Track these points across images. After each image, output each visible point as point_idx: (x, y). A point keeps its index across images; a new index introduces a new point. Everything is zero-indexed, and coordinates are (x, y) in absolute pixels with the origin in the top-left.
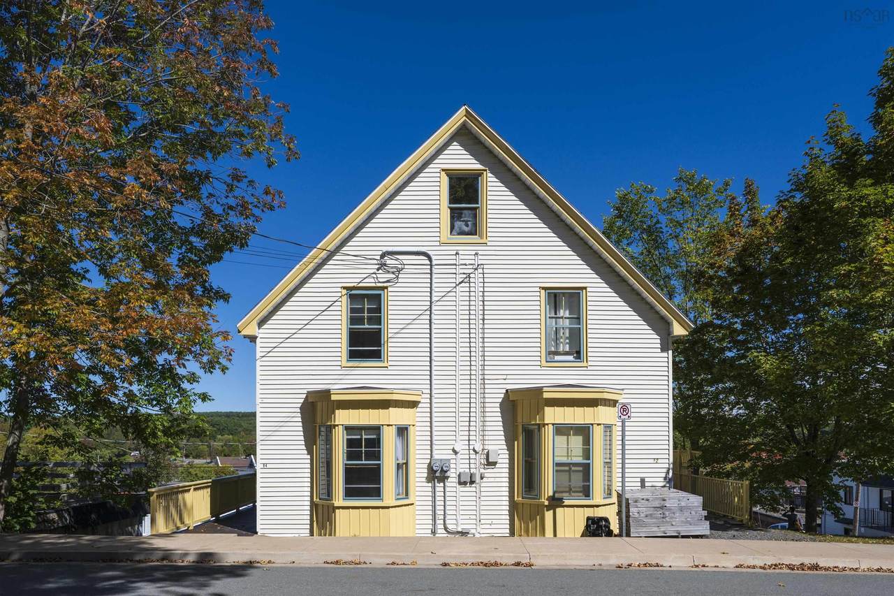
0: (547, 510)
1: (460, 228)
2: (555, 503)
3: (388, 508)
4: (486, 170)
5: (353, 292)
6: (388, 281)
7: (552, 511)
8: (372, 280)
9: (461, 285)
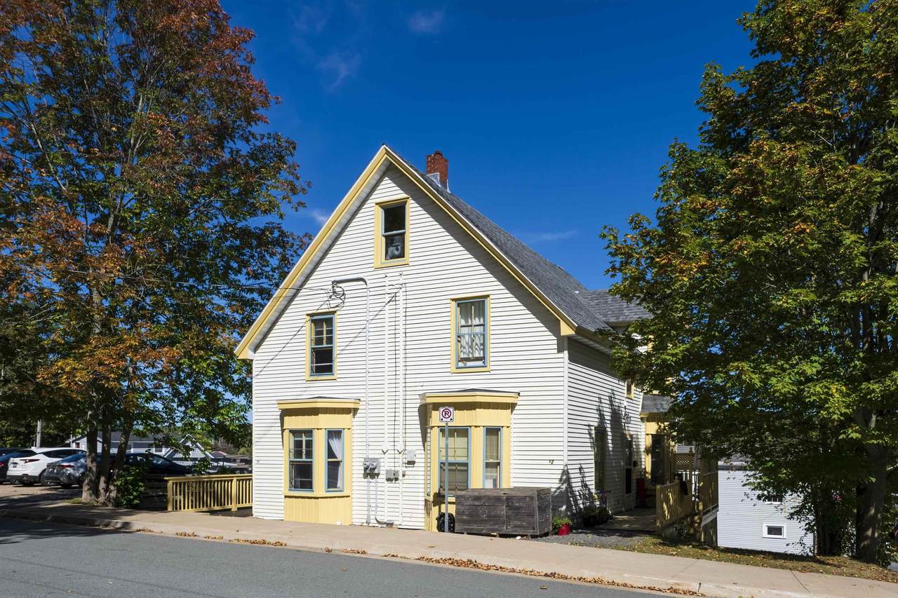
0: (434, 506)
1: (392, 252)
2: (440, 499)
3: (318, 498)
4: (408, 198)
5: (315, 318)
6: (337, 306)
7: (437, 507)
8: (326, 307)
9: (389, 304)
